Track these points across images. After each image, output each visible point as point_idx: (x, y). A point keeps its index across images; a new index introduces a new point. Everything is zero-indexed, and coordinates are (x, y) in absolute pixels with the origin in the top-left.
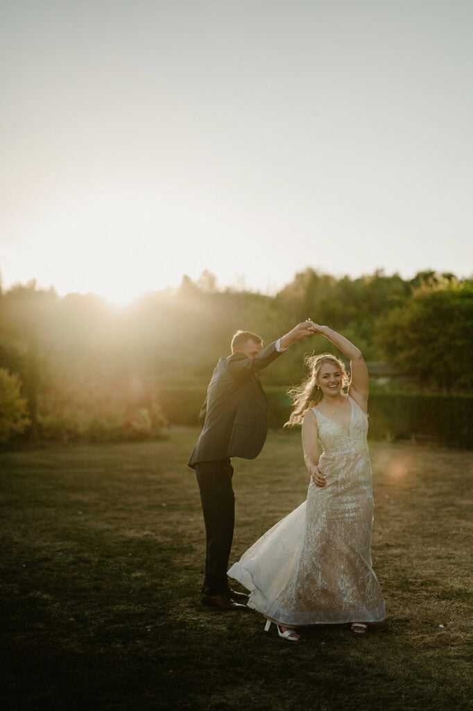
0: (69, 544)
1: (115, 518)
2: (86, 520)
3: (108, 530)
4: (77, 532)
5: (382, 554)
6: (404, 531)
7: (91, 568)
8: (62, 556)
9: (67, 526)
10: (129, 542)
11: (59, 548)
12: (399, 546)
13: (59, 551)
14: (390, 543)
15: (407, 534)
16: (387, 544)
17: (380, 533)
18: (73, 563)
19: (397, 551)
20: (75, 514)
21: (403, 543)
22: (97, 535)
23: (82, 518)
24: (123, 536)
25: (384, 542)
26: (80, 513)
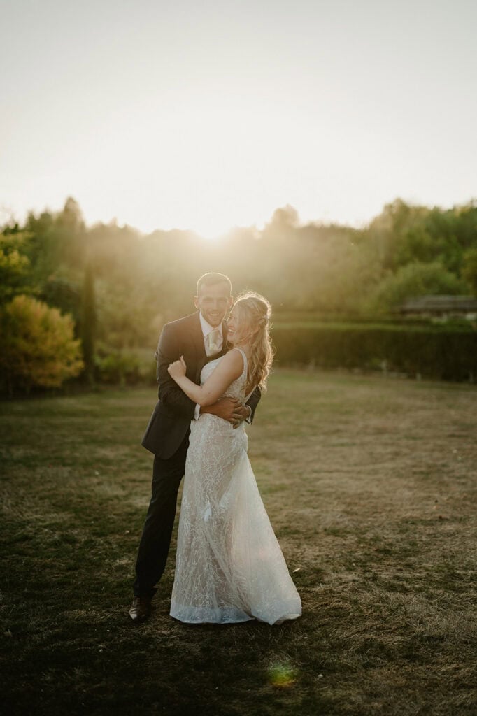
0: (65, 517)
1: (134, 481)
2: (99, 484)
3: (117, 497)
4: (79, 500)
5: (431, 532)
6: (465, 499)
7: (73, 551)
8: (46, 533)
9: (73, 491)
10: (135, 514)
11: (47, 523)
12: (455, 519)
13: (45, 527)
14: (444, 516)
15: (468, 503)
16: (440, 517)
17: (436, 501)
18: (55, 544)
19: (449, 528)
20: (90, 475)
21: (459, 516)
22: (101, 504)
23: (95, 480)
24: (130, 506)
25: (438, 515)
26: (97, 473)
